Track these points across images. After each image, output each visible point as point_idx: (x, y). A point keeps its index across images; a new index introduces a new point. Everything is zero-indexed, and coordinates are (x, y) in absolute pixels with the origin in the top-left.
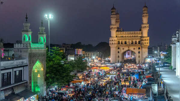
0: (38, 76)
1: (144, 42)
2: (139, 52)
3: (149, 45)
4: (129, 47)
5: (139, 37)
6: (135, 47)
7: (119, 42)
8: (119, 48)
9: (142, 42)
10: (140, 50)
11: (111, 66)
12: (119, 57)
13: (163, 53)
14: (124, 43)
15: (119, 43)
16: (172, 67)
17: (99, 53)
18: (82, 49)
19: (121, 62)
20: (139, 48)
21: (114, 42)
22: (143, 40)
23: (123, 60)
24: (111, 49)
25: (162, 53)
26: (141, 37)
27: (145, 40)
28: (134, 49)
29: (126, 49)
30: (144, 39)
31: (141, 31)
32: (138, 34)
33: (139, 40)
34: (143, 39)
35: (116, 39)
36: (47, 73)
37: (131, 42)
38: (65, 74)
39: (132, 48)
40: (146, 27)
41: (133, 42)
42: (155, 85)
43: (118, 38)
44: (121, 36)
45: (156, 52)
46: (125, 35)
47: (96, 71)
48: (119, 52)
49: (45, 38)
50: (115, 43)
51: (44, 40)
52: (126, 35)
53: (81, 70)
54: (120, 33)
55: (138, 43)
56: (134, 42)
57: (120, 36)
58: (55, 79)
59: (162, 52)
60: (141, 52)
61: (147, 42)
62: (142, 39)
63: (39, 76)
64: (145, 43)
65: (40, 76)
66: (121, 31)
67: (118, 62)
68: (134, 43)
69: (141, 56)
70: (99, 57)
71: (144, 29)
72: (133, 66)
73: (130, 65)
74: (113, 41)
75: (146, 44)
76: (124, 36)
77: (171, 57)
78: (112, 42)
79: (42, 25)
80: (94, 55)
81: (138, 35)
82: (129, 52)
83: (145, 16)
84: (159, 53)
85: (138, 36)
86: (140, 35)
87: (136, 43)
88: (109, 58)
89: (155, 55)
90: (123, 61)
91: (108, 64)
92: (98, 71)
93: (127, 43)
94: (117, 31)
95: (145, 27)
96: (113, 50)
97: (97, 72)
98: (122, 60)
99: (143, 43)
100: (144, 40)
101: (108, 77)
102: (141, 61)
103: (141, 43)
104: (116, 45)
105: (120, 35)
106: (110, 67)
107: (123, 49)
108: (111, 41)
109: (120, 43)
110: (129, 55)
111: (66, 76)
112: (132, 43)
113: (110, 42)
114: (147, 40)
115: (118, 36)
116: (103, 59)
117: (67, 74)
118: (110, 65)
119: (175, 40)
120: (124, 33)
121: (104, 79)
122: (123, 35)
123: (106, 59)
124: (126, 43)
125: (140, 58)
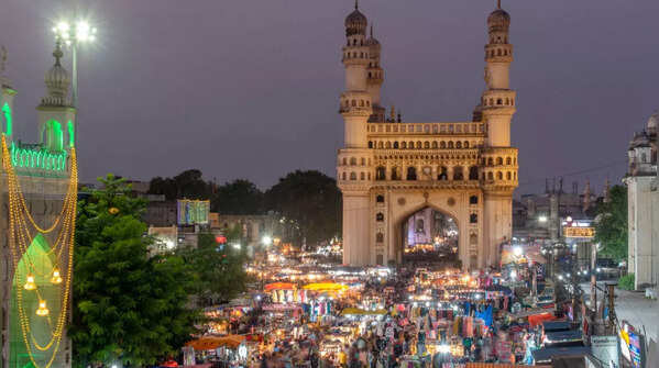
0: (38, 312)
1: (495, 171)
2: (473, 219)
3: (516, 184)
4: (426, 195)
5: (475, 147)
6: (456, 195)
7: (381, 170)
8: (380, 199)
9: (487, 171)
10: (478, 208)
11: (352, 279)
12: (380, 238)
13: (574, 225)
14: (404, 176)
15: (381, 175)
16: (632, 279)
17: (287, 222)
18: (208, 202)
19: (391, 263)
20: (474, 200)
21: (358, 170)
22: (490, 164)
23: (400, 253)
24: (347, 203)
25: (570, 224)
26: (484, 148)
27: (500, 161)
28: (452, 202)
29: (414, 201)
30: (495, 156)
31: (479, 121)
32: (467, 134)
33: (474, 162)
34: (491, 159)
35: (368, 155)
36: (76, 298)
37: (434, 170)
38: (162, 304)
39: (439, 201)
40: (504, 102)
41: (444, 169)
42: (607, 341)
43: (379, 152)
44: (392, 141)
45: (543, 219)
46: (408, 140)
47: (290, 299)
48: (380, 217)
49: (70, 124)
50: (363, 174)
51: (68, 135)
52: (415, 140)
53: (216, 296)
54: (388, 129)
55: (466, 177)
56: (450, 170)
57: (385, 140)
58: (118, 324)
59: (569, 219)
60: (480, 219)
61: (507, 172)
62: (487, 156)
63: (43, 310)
64: (500, 175)
65: (45, 312)
66: (393, 121)
67: (379, 262)
68: (451, 177)
69: (480, 236)
70: (286, 241)
71: (493, 112)
72: (455, 277)
73: (438, 275)
74: (353, 163)
75: (505, 182)
76: (404, 143)
77: (626, 235)
78: (349, 170)
79: (58, 64)
80: (262, 229)
81: (470, 140)
82: (423, 218)
83: (499, 54)
84: (558, 225)
85: (467, 142)
86: (478, 141)
87: (458, 175)
88: (329, 248)
89: (540, 233)
90: (400, 260)
91: (335, 269)
92: (299, 299)
93: (420, 176)
94: (373, 119)
95: (499, 102)
96: (355, 207)
97: (298, 305)
98: (396, 252)
99: (490, 174)
100: (495, 162)
101: (353, 326)
102: (480, 258)
103: (480, 177)
104: (368, 184)
105: (388, 136)
106: (349, 283)
107: (402, 202)
108: (345, 163)
109: (388, 176)
110: (424, 232)
111: (167, 313)
112: (443, 175)
113: (341, 170)
114: (509, 163)
115: (378, 140)
116: (307, 250)
117: (171, 306)
118: (344, 276)
119: (644, 156)
120: (403, 129)
121: (337, 333)
122: (400, 140)
123: (320, 251)
124: (412, 175)
125: (476, 242)
